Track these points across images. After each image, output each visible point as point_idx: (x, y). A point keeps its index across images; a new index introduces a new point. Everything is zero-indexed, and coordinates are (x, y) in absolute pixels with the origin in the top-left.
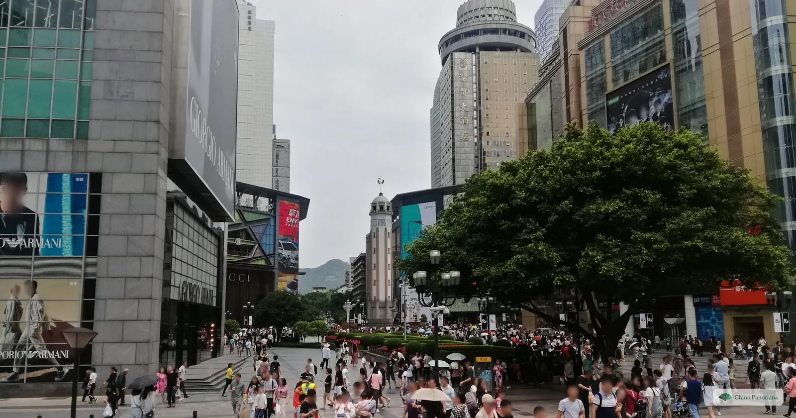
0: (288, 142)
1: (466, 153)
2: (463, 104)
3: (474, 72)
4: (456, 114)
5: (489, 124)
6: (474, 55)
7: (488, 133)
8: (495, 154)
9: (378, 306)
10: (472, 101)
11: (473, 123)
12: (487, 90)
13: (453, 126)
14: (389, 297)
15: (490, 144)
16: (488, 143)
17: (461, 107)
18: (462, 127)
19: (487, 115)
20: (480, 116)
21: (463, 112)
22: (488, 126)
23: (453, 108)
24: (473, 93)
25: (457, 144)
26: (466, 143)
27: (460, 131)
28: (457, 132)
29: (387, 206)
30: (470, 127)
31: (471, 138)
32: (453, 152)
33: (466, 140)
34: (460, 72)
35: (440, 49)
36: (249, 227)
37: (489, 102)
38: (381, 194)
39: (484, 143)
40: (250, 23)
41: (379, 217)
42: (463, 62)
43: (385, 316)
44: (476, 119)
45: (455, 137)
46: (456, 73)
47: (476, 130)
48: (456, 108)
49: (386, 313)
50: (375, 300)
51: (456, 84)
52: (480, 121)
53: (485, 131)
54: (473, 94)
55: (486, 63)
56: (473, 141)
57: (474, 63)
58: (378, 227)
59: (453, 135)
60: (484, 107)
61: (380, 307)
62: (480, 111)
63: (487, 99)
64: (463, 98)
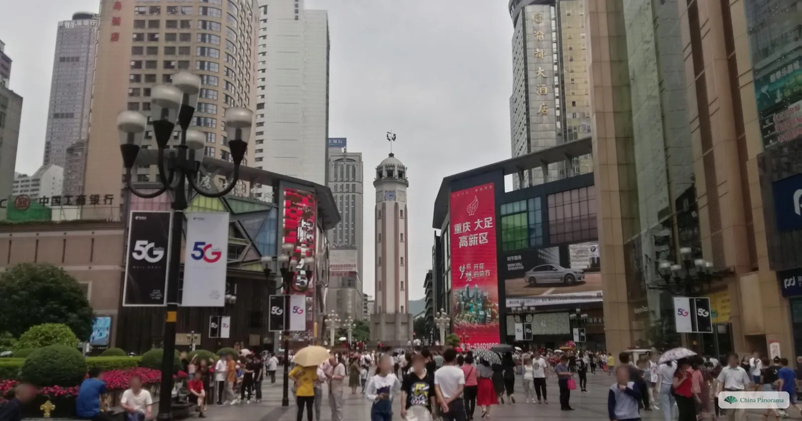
0: (359, 155)
1: (545, 130)
2: (540, 68)
3: (554, 28)
4: (531, 82)
5: (575, 91)
6: (552, 8)
7: (574, 103)
8: (585, 129)
9: (383, 321)
10: (551, 64)
11: (554, 92)
12: (571, 49)
13: (527, 98)
14: (402, 307)
15: (578, 116)
16: (574, 116)
17: (537, 73)
18: (539, 97)
19: (572, 80)
20: (563, 82)
21: (540, 79)
22: (573, 94)
23: (526, 76)
24: (553, 53)
25: (533, 119)
26: (545, 117)
27: (537, 103)
28: (532, 104)
29: (399, 171)
30: (550, 96)
31: (551, 111)
32: (528, 131)
33: (545, 114)
34: (535, 29)
35: (511, 9)
36: (239, 221)
37: (573, 63)
38: (391, 155)
39: (569, 116)
40: (297, 12)
41: (387, 187)
42: (538, 16)
43: (395, 336)
44: (557, 86)
45: (530, 110)
46: (529, 30)
47: (557, 101)
48: (531, 74)
49: (396, 332)
50: (380, 312)
51: (530, 45)
52: (563, 88)
53: (569, 100)
54: (553, 56)
55: (569, 15)
56: (554, 114)
57: (553, 16)
58: (384, 202)
59: (527, 109)
60: (568, 71)
61: (387, 323)
62: (562, 76)
63: (571, 60)
64: (539, 61)
